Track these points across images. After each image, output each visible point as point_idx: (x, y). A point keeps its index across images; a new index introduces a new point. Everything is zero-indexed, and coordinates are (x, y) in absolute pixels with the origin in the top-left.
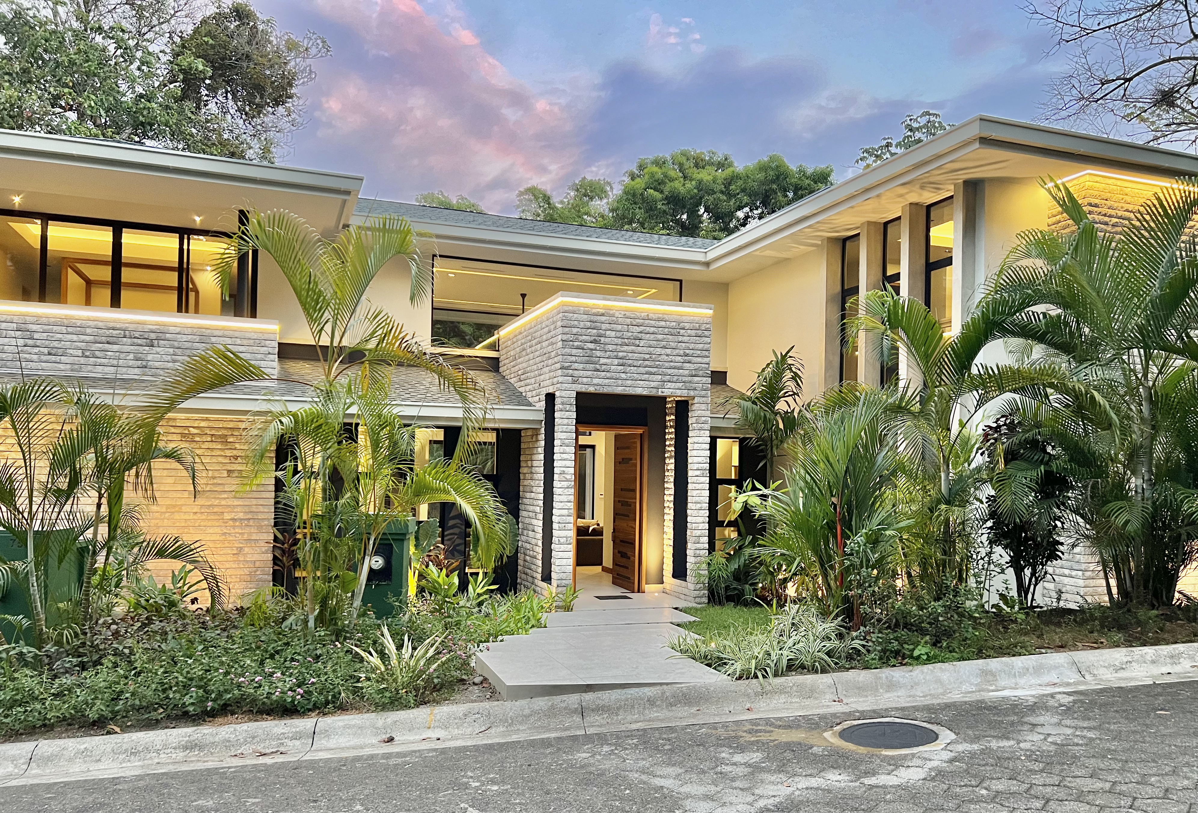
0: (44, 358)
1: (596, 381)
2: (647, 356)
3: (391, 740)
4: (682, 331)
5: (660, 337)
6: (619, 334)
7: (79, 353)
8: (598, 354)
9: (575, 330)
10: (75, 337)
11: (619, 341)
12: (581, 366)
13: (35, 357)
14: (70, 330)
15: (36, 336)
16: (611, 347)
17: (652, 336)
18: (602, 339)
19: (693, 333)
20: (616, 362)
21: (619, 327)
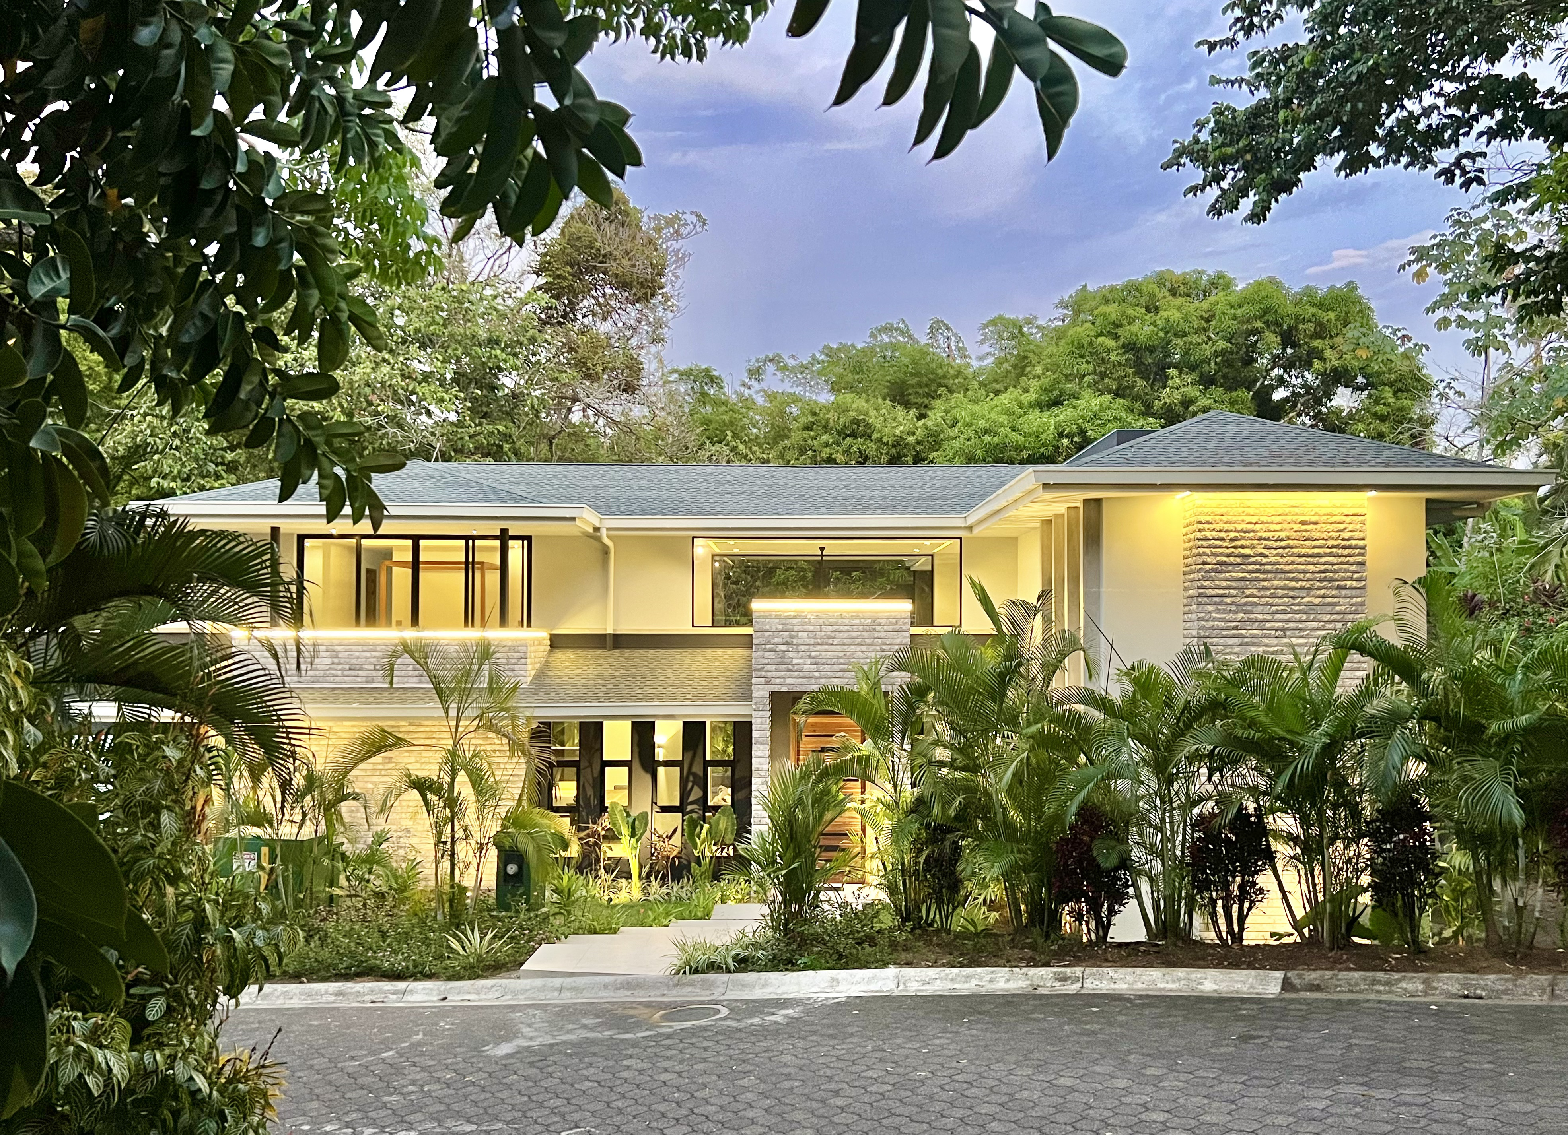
0: (346, 673)
1: (788, 681)
2: (841, 654)
3: (445, 998)
4: (878, 628)
5: (854, 634)
6: (811, 635)
7: (372, 667)
8: (791, 655)
9: (767, 634)
10: (368, 655)
11: (812, 641)
12: (774, 667)
13: (339, 673)
14: (365, 648)
15: (340, 655)
16: (803, 648)
17: (846, 635)
18: (795, 641)
19: (890, 628)
20: (809, 661)
21: (811, 628)
